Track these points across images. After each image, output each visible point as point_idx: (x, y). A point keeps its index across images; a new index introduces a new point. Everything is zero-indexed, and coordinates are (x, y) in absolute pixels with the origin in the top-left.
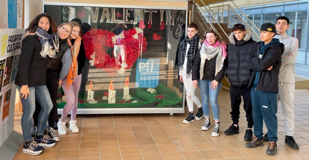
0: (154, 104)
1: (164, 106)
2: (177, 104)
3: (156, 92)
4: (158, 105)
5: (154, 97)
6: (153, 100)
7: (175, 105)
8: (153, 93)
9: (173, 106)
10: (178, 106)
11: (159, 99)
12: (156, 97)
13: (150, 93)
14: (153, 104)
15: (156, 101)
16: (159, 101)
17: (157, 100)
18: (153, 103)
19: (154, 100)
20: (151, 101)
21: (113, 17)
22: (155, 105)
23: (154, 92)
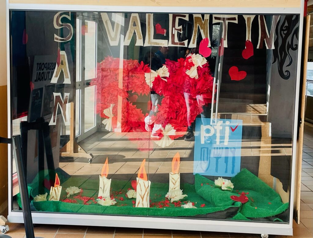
0: (227, 213)
1: (248, 218)
2: (277, 216)
3: (233, 187)
4: (236, 216)
5: (227, 198)
6: (226, 205)
7: (273, 216)
8: (226, 189)
9: (269, 219)
10: (278, 219)
11: (239, 204)
12: (232, 197)
13: (220, 188)
14: (225, 212)
15: (231, 208)
16: (238, 208)
17: (233, 204)
18: (226, 210)
19: (228, 204)
20: (222, 206)
21: (149, 35)
22: (230, 215)
23: (229, 188)
